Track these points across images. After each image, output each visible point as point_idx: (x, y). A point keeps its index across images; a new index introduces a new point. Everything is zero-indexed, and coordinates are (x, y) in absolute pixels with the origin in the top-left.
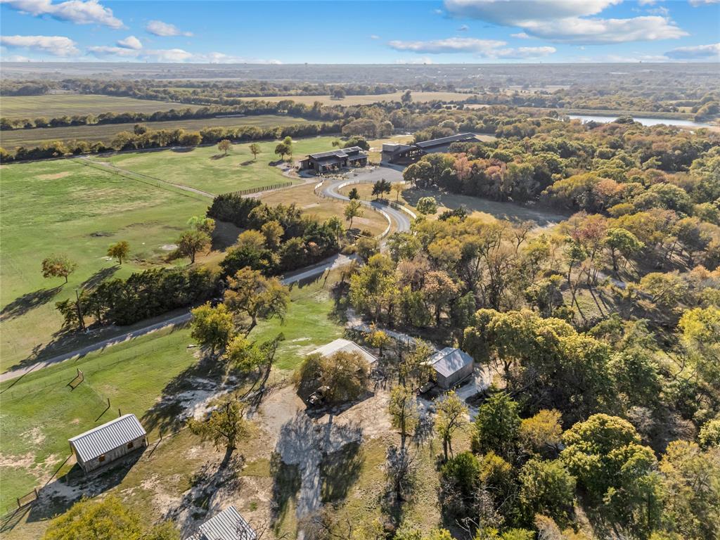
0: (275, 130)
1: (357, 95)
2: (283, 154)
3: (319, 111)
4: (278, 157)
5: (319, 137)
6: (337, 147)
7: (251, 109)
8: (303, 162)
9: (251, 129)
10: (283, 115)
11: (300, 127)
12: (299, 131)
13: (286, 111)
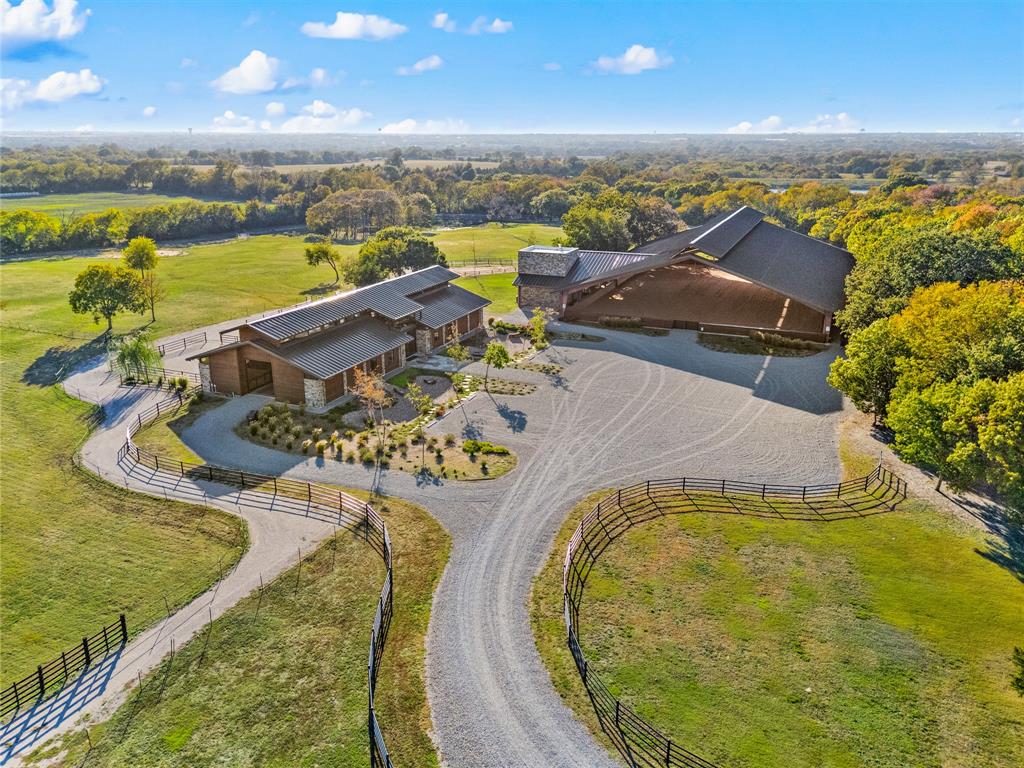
0: (106, 220)
1: (292, 164)
2: (108, 312)
3: (231, 180)
4: (88, 326)
5: (243, 237)
6: (323, 265)
7: (57, 179)
8: (211, 359)
9: (17, 218)
10: (142, 191)
11: (185, 214)
12: (184, 222)
13: (150, 185)
